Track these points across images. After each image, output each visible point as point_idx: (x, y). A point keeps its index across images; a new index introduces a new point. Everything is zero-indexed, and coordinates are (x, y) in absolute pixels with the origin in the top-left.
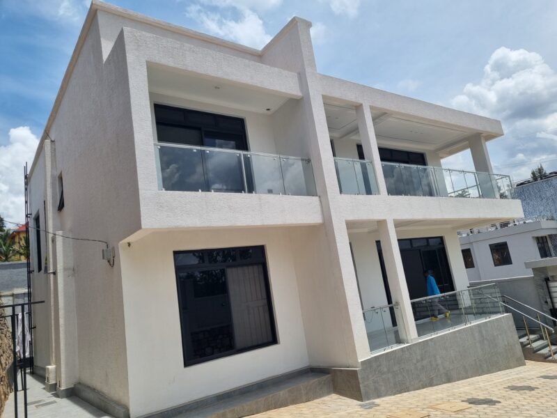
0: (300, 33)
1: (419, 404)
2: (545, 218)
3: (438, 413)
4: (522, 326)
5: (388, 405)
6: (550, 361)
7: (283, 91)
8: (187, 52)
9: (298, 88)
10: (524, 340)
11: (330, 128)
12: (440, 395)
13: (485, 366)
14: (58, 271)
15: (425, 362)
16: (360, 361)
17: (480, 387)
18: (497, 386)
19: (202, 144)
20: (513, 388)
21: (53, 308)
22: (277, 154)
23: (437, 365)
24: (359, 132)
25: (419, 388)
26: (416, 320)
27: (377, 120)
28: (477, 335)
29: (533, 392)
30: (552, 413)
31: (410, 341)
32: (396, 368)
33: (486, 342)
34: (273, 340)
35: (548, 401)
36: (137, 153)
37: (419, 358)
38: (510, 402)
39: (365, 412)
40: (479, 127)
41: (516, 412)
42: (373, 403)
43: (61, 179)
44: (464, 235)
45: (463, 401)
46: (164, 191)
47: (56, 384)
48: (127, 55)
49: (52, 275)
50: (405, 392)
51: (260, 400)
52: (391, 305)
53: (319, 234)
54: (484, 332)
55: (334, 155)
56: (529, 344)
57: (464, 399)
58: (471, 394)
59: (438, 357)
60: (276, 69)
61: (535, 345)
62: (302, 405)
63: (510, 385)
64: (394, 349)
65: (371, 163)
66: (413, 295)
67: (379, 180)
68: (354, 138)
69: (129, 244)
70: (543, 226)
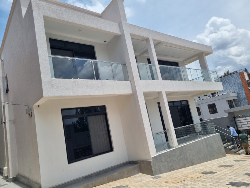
0: (119, 4)
1: (180, 176)
2: (232, 92)
3: (189, 179)
4: (225, 139)
5: (166, 177)
6: (237, 154)
7: (112, 31)
8: (63, 12)
9: (119, 30)
10: (225, 145)
11: (135, 51)
12: (189, 171)
13: (209, 157)
14: (6, 122)
15: (182, 156)
16: (152, 157)
17: (207, 167)
18: (214, 166)
19: (73, 56)
20: (222, 166)
21: (5, 140)
22: (110, 61)
23: (187, 158)
24: (148, 52)
26: (177, 138)
27: (156, 46)
28: (204, 143)
29: (231, 168)
30: (241, 176)
31: (174, 147)
32: (168, 160)
33: (208, 146)
34: (111, 150)
35: (238, 171)
36: (40, 60)
37: (179, 154)
38: (221, 172)
39: (155, 181)
40: (202, 49)
41: (225, 177)
42: (159, 176)
43: (6, 78)
44: (196, 101)
45: (200, 173)
46: (54, 78)
47: (7, 176)
48: (33, 12)
49: (4, 124)
50: (173, 170)
51: (105, 177)
52: (165, 131)
53: (131, 98)
54: (208, 142)
55: (137, 62)
56: (228, 147)
57: (200, 172)
58: (204, 170)
59: (187, 154)
60: (108, 21)
61: (230, 147)
62: (125, 179)
63: (220, 165)
64: (167, 151)
65: (154, 65)
66: (175, 126)
67: (158, 74)
68: (146, 55)
69: (39, 106)
70: (231, 96)
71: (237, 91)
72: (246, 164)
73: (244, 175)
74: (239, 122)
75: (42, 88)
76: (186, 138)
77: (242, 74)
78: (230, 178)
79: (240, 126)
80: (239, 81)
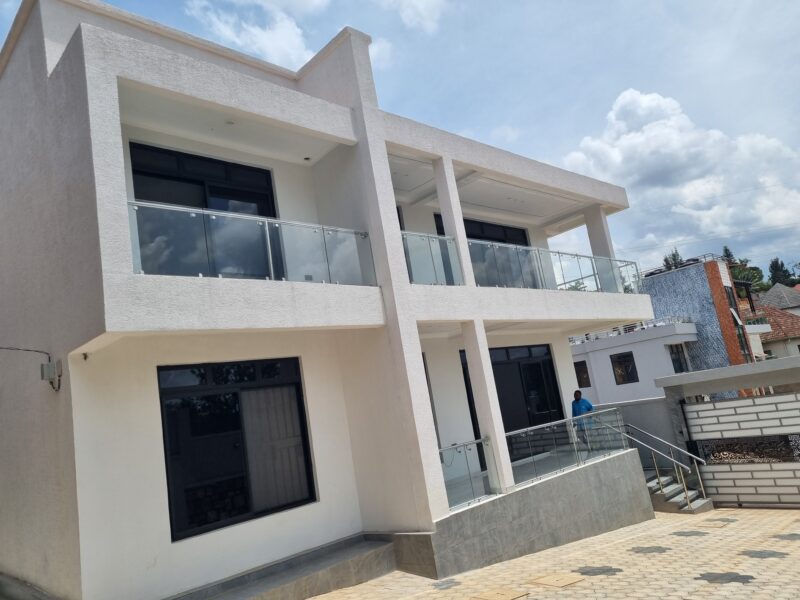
0: (354, 51)
1: (514, 579)
2: (681, 320)
3: (541, 589)
4: (652, 465)
5: (472, 583)
6: (686, 512)
7: (330, 132)
8: (182, 68)
9: (351, 129)
10: (653, 484)
11: (397, 190)
12: (543, 565)
13: (603, 521)
15: (524, 519)
16: (434, 521)
17: (596, 551)
18: (617, 549)
19: (205, 205)
20: (638, 550)
22: (319, 223)
23: (540, 523)
24: (437, 197)
25: (515, 557)
26: (512, 461)
27: (463, 181)
28: (592, 479)
29: (664, 555)
30: (688, 582)
31: (504, 491)
32: (484, 530)
33: (604, 488)
34: (310, 496)
35: (682, 567)
36: (100, 216)
37: (516, 514)
38: (634, 570)
39: (439, 594)
40: (597, 196)
41: (643, 583)
42: (452, 581)
44: (578, 343)
45: (573, 571)
46: (142, 274)
48: (86, 65)
50: (497, 562)
52: (478, 441)
53: (379, 340)
54: (602, 475)
55: (402, 227)
56: (659, 489)
57: (574, 568)
58: (585, 561)
59: (541, 511)
60: (319, 100)
61: (667, 490)
62: (350, 589)
63: (634, 546)
64: (482, 503)
65: (454, 239)
66: (508, 426)
67: (464, 265)
68: (430, 204)
69: (85, 356)
70: (678, 331)
71: (696, 317)
72: (707, 544)
73: (696, 579)
74: (695, 415)
75: (103, 305)
76: (540, 461)
77: (712, 267)
78: (656, 587)
79: (698, 429)
80: (704, 289)
